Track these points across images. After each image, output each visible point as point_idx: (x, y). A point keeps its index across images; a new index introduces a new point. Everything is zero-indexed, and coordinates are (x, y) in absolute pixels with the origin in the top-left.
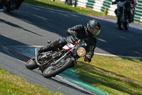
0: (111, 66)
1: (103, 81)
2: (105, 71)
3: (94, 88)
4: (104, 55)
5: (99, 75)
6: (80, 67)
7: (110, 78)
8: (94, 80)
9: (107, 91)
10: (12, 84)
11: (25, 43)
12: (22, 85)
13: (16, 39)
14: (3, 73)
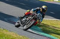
0: (57, 24)
1: (54, 32)
2: (55, 27)
3: (50, 36)
4: (54, 19)
5: (52, 29)
6: (42, 26)
7: (57, 30)
8: (50, 32)
9: (56, 36)
10: (11, 36)
11: (15, 16)
12: (15, 37)
13: (11, 15)
14: (6, 31)
